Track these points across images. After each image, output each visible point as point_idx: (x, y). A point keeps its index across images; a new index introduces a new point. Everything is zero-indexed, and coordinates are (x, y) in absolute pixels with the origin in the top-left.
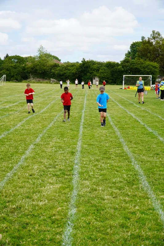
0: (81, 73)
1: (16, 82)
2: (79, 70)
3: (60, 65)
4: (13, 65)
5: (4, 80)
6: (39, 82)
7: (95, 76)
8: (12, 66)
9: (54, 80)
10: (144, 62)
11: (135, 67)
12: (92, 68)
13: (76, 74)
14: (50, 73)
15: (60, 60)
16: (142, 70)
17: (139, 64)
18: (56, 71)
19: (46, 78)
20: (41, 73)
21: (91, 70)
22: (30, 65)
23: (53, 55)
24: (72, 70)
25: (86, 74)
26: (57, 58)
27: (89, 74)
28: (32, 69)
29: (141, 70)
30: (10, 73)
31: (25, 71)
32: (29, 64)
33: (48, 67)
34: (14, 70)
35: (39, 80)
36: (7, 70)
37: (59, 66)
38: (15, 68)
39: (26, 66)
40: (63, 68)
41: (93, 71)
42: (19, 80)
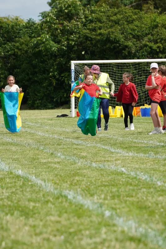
10: (136, 14)
11: (100, 34)
16: (130, 44)
17: (117, 22)
29: (126, 46)
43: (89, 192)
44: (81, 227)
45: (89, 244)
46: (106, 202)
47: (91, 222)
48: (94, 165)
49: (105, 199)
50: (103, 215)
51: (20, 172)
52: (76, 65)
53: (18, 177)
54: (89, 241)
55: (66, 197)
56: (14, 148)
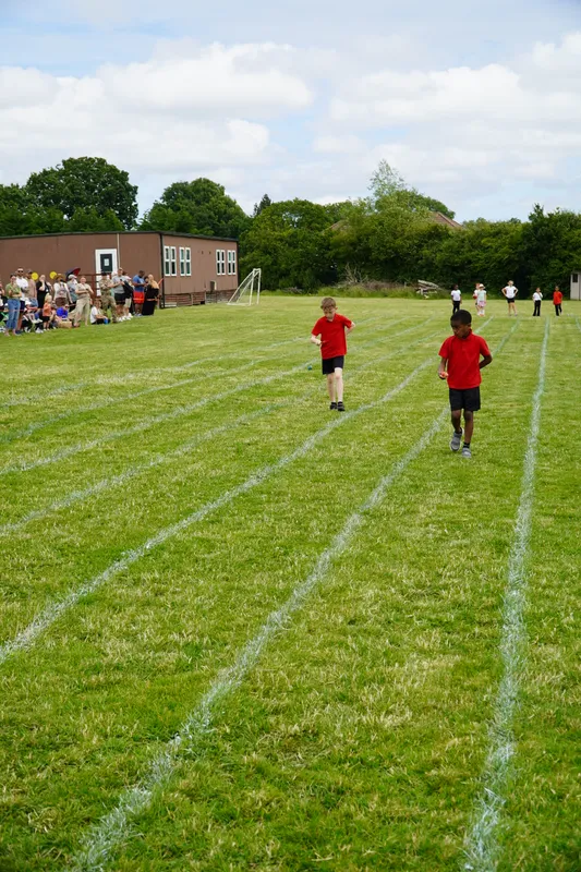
0: (527, 259)
1: (296, 293)
2: (520, 249)
3: (450, 233)
4: (285, 234)
5: (255, 288)
6: (376, 292)
7: (577, 269)
8: (281, 240)
9: (430, 284)
12: (567, 241)
13: (510, 261)
14: (418, 260)
15: (453, 213)
18: (436, 254)
19: (400, 277)
20: (386, 261)
21: (565, 248)
22: (346, 234)
23: (425, 196)
24: (496, 251)
25: (544, 264)
26: (438, 208)
27: (557, 261)
28: (352, 244)
30: (275, 263)
31: (326, 256)
32: (342, 231)
33: (408, 238)
34: (290, 252)
35: (376, 287)
36: (266, 251)
37: (450, 236)
38: (293, 245)
39: (332, 235)
40: (463, 241)
41: (570, 251)
42: (305, 284)
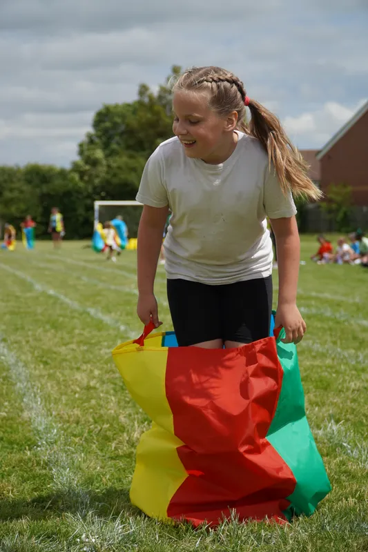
43: (108, 310)
44: (101, 339)
45: (106, 354)
46: (122, 318)
47: (109, 334)
48: (113, 287)
49: (121, 315)
50: (118, 329)
51: (51, 292)
52: (101, 207)
53: (50, 297)
54: (107, 351)
55: (88, 314)
56: (47, 273)
